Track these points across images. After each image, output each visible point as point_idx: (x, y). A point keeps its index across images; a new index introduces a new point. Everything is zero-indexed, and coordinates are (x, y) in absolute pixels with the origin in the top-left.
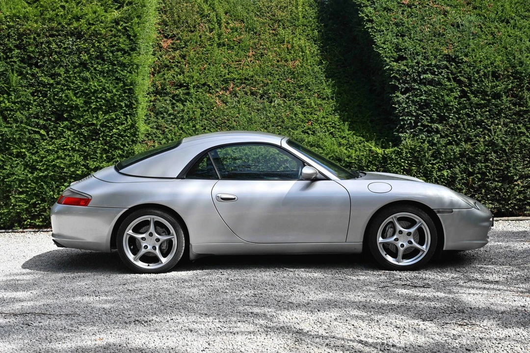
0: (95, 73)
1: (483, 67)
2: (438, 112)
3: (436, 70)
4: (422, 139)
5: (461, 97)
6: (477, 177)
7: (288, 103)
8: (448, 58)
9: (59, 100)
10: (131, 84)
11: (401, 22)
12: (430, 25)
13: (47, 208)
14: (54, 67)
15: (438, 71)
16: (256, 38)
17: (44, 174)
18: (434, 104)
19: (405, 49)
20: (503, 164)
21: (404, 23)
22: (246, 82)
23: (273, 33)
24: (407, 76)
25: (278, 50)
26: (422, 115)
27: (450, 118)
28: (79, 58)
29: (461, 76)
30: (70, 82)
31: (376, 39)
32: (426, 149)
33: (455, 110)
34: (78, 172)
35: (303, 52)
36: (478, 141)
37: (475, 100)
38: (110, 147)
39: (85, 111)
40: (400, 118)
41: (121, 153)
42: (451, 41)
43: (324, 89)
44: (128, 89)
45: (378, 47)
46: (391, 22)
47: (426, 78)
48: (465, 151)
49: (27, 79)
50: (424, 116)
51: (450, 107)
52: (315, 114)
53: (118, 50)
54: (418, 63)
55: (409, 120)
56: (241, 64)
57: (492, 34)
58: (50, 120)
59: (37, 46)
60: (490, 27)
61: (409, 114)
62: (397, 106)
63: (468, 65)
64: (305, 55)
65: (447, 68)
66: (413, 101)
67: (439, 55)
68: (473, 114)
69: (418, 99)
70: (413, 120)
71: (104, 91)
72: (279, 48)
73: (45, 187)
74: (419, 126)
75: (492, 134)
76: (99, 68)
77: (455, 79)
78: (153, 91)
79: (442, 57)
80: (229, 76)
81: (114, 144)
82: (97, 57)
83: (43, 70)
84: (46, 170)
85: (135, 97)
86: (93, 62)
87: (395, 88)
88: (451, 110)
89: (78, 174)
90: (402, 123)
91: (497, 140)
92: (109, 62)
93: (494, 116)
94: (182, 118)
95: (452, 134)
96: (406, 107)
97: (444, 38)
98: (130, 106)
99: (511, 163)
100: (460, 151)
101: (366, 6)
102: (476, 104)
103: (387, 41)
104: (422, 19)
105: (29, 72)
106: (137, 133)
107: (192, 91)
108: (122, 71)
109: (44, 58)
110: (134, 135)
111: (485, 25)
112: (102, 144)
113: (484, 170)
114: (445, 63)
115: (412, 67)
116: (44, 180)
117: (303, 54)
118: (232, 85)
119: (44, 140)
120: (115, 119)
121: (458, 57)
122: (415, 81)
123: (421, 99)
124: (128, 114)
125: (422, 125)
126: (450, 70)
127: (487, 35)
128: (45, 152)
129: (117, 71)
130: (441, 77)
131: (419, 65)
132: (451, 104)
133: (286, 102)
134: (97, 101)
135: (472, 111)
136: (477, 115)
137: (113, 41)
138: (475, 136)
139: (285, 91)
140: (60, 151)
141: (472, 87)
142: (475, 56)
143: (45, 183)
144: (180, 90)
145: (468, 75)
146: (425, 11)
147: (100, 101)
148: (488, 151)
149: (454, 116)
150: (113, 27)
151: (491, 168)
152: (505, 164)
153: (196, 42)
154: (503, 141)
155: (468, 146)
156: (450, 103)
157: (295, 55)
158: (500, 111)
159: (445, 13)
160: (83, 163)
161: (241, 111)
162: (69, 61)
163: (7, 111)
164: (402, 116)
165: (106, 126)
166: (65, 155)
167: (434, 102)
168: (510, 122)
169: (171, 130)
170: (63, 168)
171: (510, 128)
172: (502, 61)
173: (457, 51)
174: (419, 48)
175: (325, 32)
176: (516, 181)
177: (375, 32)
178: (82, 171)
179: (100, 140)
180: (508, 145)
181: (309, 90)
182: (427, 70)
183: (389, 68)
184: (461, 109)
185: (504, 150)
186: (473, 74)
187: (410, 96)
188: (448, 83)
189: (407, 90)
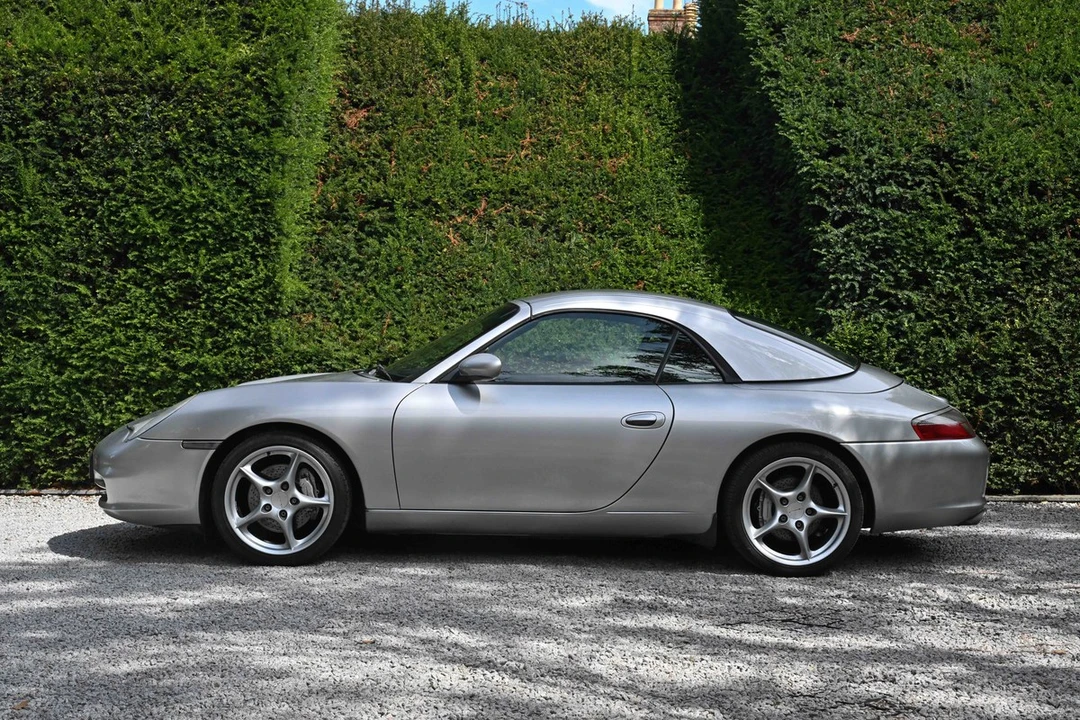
0: (195, 171)
1: (1010, 171)
2: (911, 266)
3: (908, 176)
4: (876, 323)
5: (962, 235)
6: (995, 405)
7: (598, 242)
8: (936, 152)
9: (120, 224)
10: (269, 194)
11: (838, 78)
12: (901, 83)
13: (87, 445)
14: (112, 156)
15: (913, 180)
16: (541, 110)
17: (83, 376)
18: (902, 248)
19: (843, 132)
20: (1051, 379)
21: (845, 79)
22: (514, 197)
23: (576, 102)
24: (846, 189)
25: (584, 135)
26: (878, 272)
27: (936, 279)
28: (164, 138)
29: (962, 190)
30: (142, 188)
31: (783, 111)
32: (884, 344)
33: (948, 261)
34: (152, 374)
35: (635, 140)
36: (998, 329)
37: (992, 241)
38: (222, 322)
39: (171, 247)
40: (831, 277)
41: (243, 336)
42: (942, 116)
43: (675, 216)
44: (262, 205)
45: (788, 127)
46: (817, 77)
47: (887, 193)
48: (968, 350)
49: (56, 179)
50: (882, 274)
51: (938, 256)
52: (653, 267)
53: (243, 124)
54: (870, 161)
55: (850, 280)
56: (504, 162)
57: (1032, 104)
58: (100, 265)
59: (79, 114)
60: (1029, 91)
61: (849, 267)
62: (823, 252)
63: (977, 168)
64: (638, 146)
65: (934, 173)
66: (858, 242)
67: (917, 145)
68: (986, 271)
69: (868, 237)
70: (858, 281)
71: (211, 208)
72: (587, 130)
73: (85, 402)
74: (869, 295)
75: (1028, 316)
76: (204, 160)
77: (949, 197)
78: (321, 212)
79: (921, 151)
80: (479, 186)
81: (230, 318)
82: (201, 138)
83: (91, 162)
84: (88, 366)
85: (275, 222)
86: (192, 147)
87: (820, 214)
88: (939, 262)
89: (153, 378)
90: (833, 287)
91: (1039, 327)
92: (226, 148)
93: (1033, 278)
94: (376, 268)
95: (942, 313)
96: (843, 254)
97: (929, 111)
98: (264, 240)
99: (1068, 378)
100: (958, 349)
101: (768, 45)
102: (995, 251)
103: (807, 116)
104: (883, 72)
105: (61, 164)
106: (278, 296)
107: (400, 214)
108: (252, 166)
109: (92, 138)
110: (272, 299)
111: (1017, 85)
112: (204, 317)
113: (1010, 391)
114: (928, 161)
115: (858, 169)
116: (83, 388)
117: (636, 143)
118: (483, 204)
119: (87, 306)
120: (233, 266)
121: (957, 150)
122: (863, 198)
123: (877, 237)
124: (259, 256)
125: (878, 293)
126: (939, 178)
127: (1021, 106)
128: (86, 330)
129: (239, 167)
130: (919, 192)
131: (871, 165)
132: (940, 248)
133: (594, 242)
134: (197, 228)
135: (985, 265)
136: (996, 273)
137: (234, 105)
138: (992, 319)
139: (594, 217)
140: (117, 329)
141: (985, 213)
142: (994, 149)
143: (86, 393)
144: (376, 212)
145: (978, 189)
146: (892, 56)
147: (203, 228)
148: (1019, 351)
149: (945, 274)
150: (237, 77)
151: (1026, 388)
152: (1057, 381)
153: (416, 117)
154: (1053, 331)
155: (975, 339)
156: (937, 247)
157: (619, 145)
158: (1047, 267)
159: (934, 61)
160: (165, 354)
161: (499, 258)
162: (143, 146)
163: (13, 244)
164: (833, 273)
165: (215, 281)
166: (129, 338)
167: (904, 243)
168: (1069, 291)
169: (352, 293)
170: (123, 365)
171: (1069, 302)
172: (1052, 161)
173: (956, 139)
174: (873, 131)
175: (685, 100)
177: (783, 97)
178: (163, 373)
179: (201, 308)
180: (1064, 338)
181: (645, 216)
182: (890, 176)
183: (808, 171)
184: (961, 260)
185: (1055, 350)
186: (989, 186)
187: (851, 230)
188: (935, 206)
189: (846, 218)
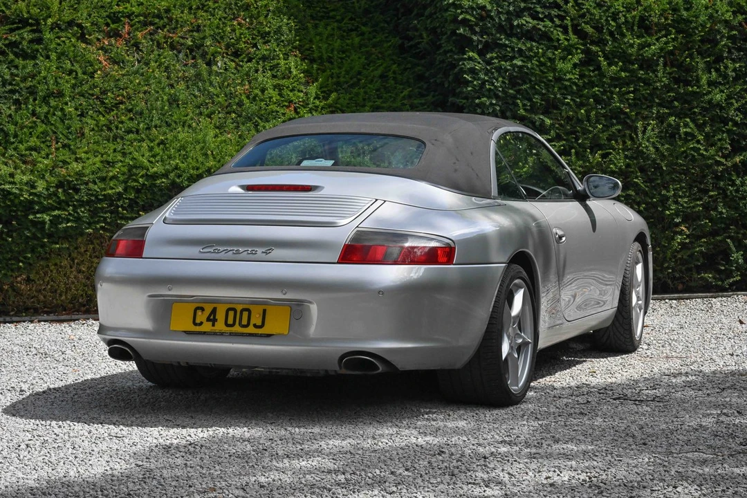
1: (623, 7)
2: (544, 91)
3: (539, 9)
5: (584, 64)
15: (544, 13)
18: (537, 75)
20: (655, 192)
22: (157, 20)
27: (564, 104)
29: (585, 23)
33: (574, 88)
36: (614, 148)
37: (610, 70)
40: (477, 101)
47: (523, 25)
48: (590, 167)
50: (519, 99)
51: (566, 83)
52: (299, 91)
55: (492, 104)
61: (493, 93)
62: (470, 78)
65: (558, 6)
66: (499, 69)
68: (605, 96)
69: (508, 65)
70: (499, 105)
77: (575, 29)
80: (121, 8)
87: (463, 44)
88: (567, 88)
91: (647, 147)
94: (32, 91)
95: (567, 134)
96: (487, 81)
99: (669, 192)
102: (612, 78)
107: (48, 35)
118: (127, 27)
122: (501, 29)
123: (514, 66)
126: (566, 12)
130: (549, 23)
132: (568, 76)
135: (604, 92)
139: (236, 42)
141: (604, 45)
144: (21, 32)
145: (598, 23)
148: (630, 168)
149: (571, 99)
152: (659, 194)
154: (657, 149)
155: (597, 158)
156: (565, 75)
158: (653, 93)
161: (153, 81)
167: (538, 71)
168: (669, 114)
171: (668, 124)
176: (678, 225)
180: (665, 157)
181: (283, 42)
182: (525, 9)
183: (453, 4)
184: (584, 87)
185: (659, 168)
186: (607, 20)
187: (492, 58)
188: (562, 37)
189: (487, 47)
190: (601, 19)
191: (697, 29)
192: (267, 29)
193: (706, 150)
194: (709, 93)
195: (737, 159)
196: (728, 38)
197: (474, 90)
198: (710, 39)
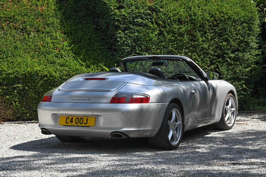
1: (172, 15)
2: (145, 44)
3: (143, 16)
5: (159, 35)
8: (150, 8)
15: (145, 17)
18: (143, 39)
19: (123, 1)
22: (10, 19)
26: (136, 46)
29: (159, 21)
33: (156, 43)
37: (168, 37)
47: (138, 21)
51: (153, 41)
52: (60, 44)
55: (127, 49)
56: (4, 7)
61: (128, 45)
62: (119, 40)
63: (163, 14)
65: (150, 15)
66: (129, 36)
67: (145, 6)
68: (167, 46)
69: (132, 35)
70: (130, 49)
77: (156, 23)
79: (147, 8)
87: (117, 28)
88: (153, 43)
90: (122, 51)
96: (125, 41)
102: (169, 39)
114: (149, 12)
115: (129, 13)
117: (48, 2)
121: (157, 8)
122: (130, 23)
123: (135, 35)
126: (153, 17)
130: (147, 21)
131: (133, 12)
132: (154, 39)
133: (39, 35)
139: (38, 27)
141: (166, 28)
142: (167, 8)
149: (155, 47)
157: (42, 2)
158: (183, 45)
164: (123, 47)
167: (143, 37)
172: (184, 12)
173: (156, 4)
181: (55, 27)
182: (139, 16)
183: (114, 14)
184: (159, 42)
186: (167, 19)
187: (127, 33)
188: (151, 25)
189: (126, 29)
190: (165, 19)
191: (198, 22)
192: (49, 22)
193: (201, 64)
194: (202, 44)
195: (212, 67)
196: (208, 26)
197: (121, 44)
198: (202, 26)
